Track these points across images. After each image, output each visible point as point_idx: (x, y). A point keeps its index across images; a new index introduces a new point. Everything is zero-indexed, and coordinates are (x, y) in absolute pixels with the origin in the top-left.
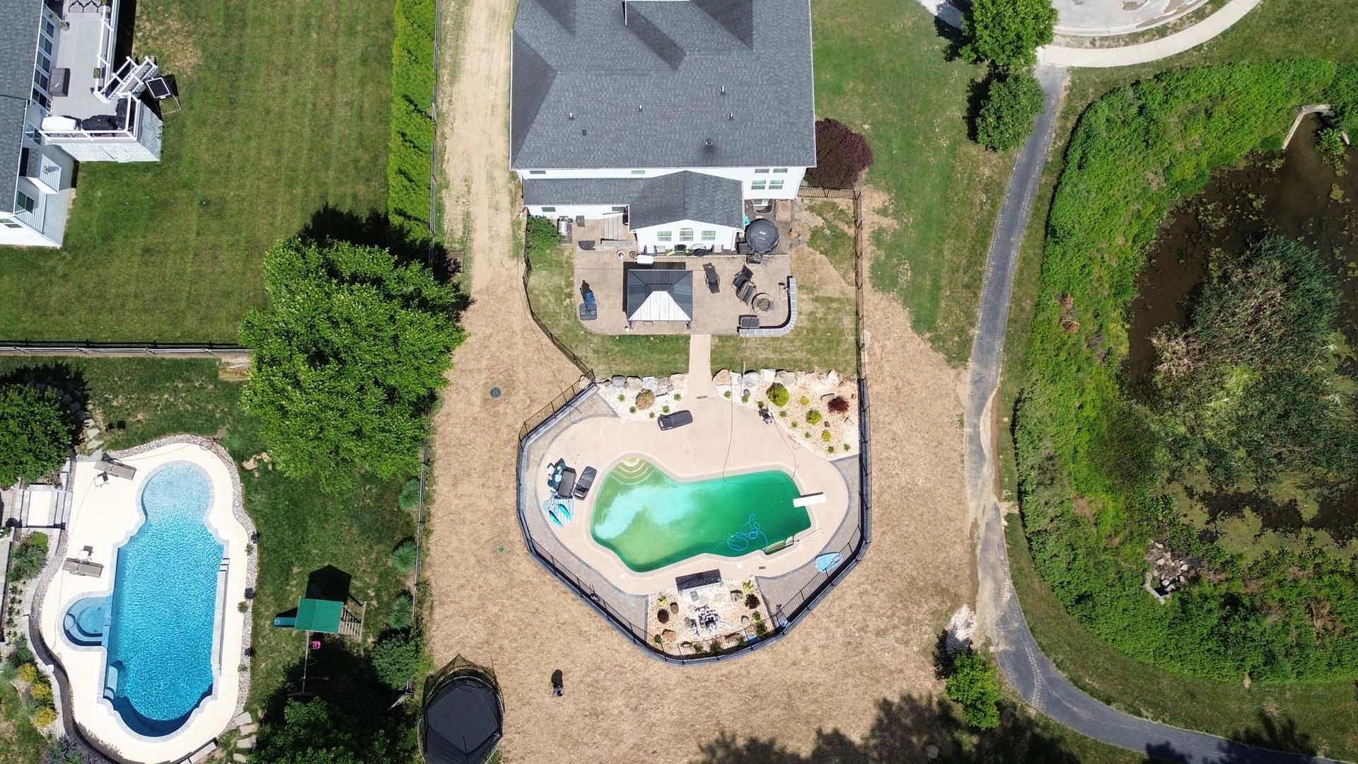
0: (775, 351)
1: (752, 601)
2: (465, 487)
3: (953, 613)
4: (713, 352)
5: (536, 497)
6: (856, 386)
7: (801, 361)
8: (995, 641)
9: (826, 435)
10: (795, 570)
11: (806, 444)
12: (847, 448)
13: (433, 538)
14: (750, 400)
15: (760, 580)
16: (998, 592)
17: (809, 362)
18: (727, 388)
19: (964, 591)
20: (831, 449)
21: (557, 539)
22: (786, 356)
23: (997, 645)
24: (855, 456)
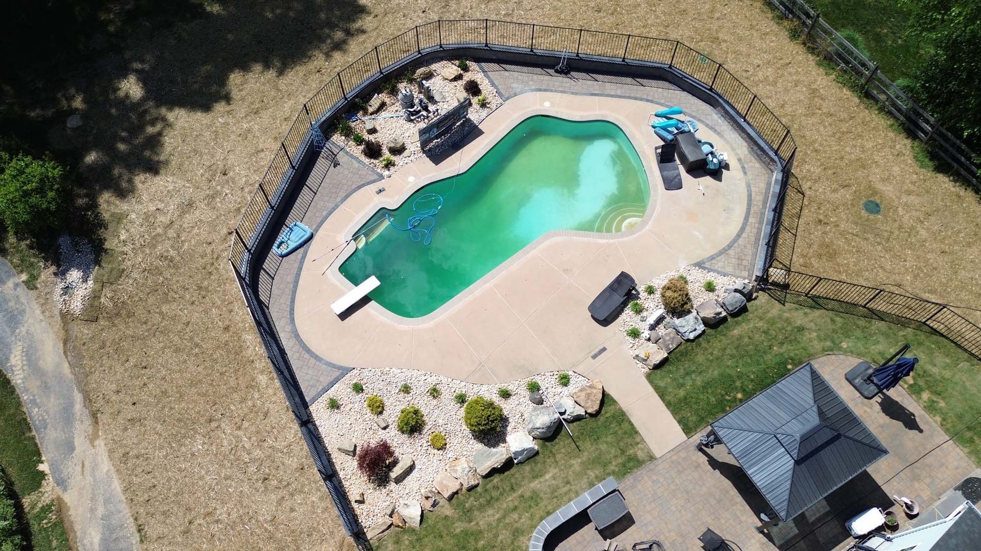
0: (535, 497)
1: (373, 151)
2: (801, 93)
3: (94, 291)
4: (634, 431)
5: (711, 128)
6: (364, 521)
7: (482, 508)
8: (22, 291)
9: (378, 408)
10: (334, 209)
11: (400, 376)
12: (334, 405)
13: (784, 35)
14: (525, 393)
15: (376, 177)
16: (31, 357)
17: (467, 514)
18: (572, 388)
19: (83, 331)
20: (358, 389)
21: (652, 102)
22: (511, 500)
23: (16, 285)
24: (314, 400)
